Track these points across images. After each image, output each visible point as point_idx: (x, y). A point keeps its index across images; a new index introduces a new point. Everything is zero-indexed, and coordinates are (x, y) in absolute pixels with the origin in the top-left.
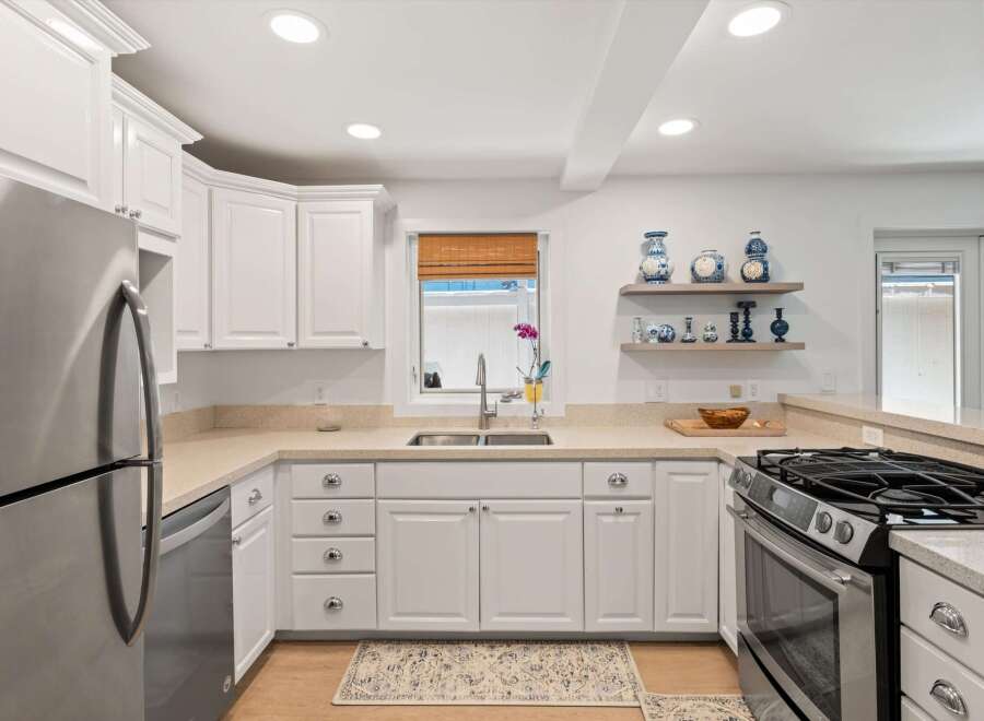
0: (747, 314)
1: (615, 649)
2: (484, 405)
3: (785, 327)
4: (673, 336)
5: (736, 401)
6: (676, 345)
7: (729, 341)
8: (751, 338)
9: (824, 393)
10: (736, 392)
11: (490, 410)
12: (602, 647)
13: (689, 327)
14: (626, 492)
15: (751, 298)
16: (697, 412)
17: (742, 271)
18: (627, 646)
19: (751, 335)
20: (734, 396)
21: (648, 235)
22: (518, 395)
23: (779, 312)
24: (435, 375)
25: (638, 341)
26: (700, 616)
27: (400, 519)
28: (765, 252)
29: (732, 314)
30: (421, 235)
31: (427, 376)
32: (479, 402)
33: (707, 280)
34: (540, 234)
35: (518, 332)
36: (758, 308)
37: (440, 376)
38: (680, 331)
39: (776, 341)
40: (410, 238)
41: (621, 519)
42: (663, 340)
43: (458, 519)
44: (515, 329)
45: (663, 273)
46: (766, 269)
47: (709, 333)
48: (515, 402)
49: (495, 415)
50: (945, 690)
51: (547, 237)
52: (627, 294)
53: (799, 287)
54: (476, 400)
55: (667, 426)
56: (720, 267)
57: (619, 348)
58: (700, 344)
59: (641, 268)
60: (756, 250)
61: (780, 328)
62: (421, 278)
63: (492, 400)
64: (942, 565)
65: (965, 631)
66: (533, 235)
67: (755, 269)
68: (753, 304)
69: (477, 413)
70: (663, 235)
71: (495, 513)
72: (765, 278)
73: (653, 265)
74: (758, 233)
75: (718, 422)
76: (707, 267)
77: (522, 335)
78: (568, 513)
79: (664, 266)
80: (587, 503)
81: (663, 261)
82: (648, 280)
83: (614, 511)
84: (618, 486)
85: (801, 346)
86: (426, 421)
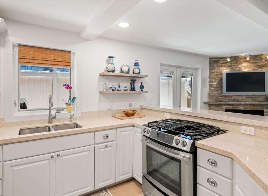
0: (134, 83)
1: (105, 192)
2: (50, 114)
3: (143, 87)
4: (115, 89)
5: (131, 108)
6: (116, 92)
7: (130, 91)
8: (135, 90)
9: (150, 105)
10: (130, 105)
11: (53, 116)
12: (100, 193)
13: (119, 86)
14: (109, 139)
15: (135, 79)
16: (123, 112)
17: (133, 71)
18: (108, 190)
19: (135, 89)
20: (130, 107)
21: (109, 57)
22: (63, 110)
23: (142, 83)
24: (24, 103)
25: (105, 91)
26: (128, 173)
27: (15, 168)
28: (139, 66)
29: (131, 83)
30: (20, 45)
31: (21, 104)
32: (48, 113)
33: (125, 73)
34: (72, 52)
35: (65, 87)
36: (137, 81)
37: (26, 103)
38: (117, 88)
39: (141, 91)
40: (14, 46)
41: (107, 149)
42: (113, 90)
43: (45, 162)
44: (64, 86)
45: (114, 69)
46: (139, 71)
47: (126, 88)
48: (62, 112)
49: (55, 118)
50: (211, 180)
51: (74, 53)
52: (102, 75)
53: (147, 76)
54: (47, 112)
55: (113, 116)
56: (129, 69)
57: (99, 93)
58: (122, 92)
59: (107, 67)
60: (136, 65)
61: (142, 87)
62: (19, 63)
63: (53, 112)
64: (211, 149)
65: (217, 164)
66: (70, 52)
67: (137, 71)
68: (135, 80)
69: (47, 118)
70: (113, 57)
71: (62, 156)
72: (139, 73)
73: (111, 67)
74: (137, 60)
75: (129, 114)
76: (125, 69)
77: (67, 88)
78: (89, 150)
79: (114, 67)
80: (96, 146)
81: (114, 66)
82: (108, 71)
83: (105, 147)
84: (105, 138)
85: (147, 92)
86: (22, 123)
